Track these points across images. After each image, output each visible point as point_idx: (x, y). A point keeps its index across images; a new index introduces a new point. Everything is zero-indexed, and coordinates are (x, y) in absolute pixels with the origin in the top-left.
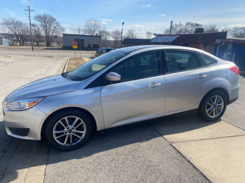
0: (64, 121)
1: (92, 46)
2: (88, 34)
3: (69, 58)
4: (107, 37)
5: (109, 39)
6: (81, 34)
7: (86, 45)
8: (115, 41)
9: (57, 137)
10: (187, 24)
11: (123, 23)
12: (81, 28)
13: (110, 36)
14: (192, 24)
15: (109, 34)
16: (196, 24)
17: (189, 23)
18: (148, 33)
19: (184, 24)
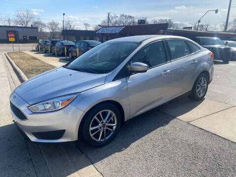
0: (99, 117)
1: (28, 39)
2: (21, 26)
3: (6, 53)
4: (43, 29)
5: (44, 31)
6: (11, 25)
7: (21, 38)
8: (51, 33)
9: (93, 134)
10: (121, 16)
11: (64, 14)
12: (10, 18)
13: (46, 28)
14: (126, 16)
15: (45, 26)
16: (129, 16)
17: (123, 15)
18: (86, 25)
19: (119, 16)
